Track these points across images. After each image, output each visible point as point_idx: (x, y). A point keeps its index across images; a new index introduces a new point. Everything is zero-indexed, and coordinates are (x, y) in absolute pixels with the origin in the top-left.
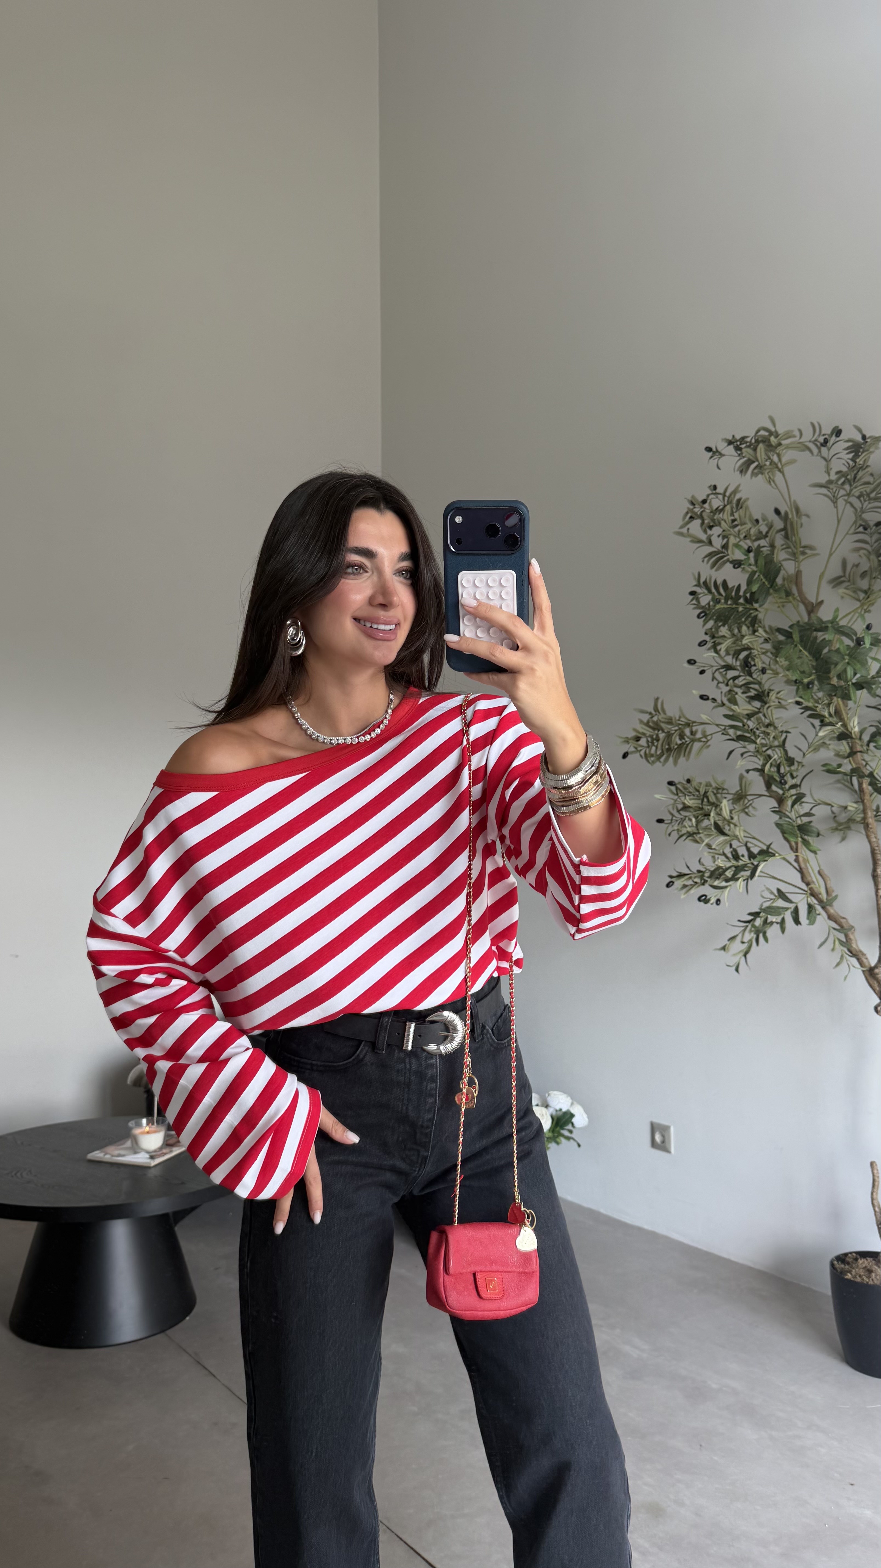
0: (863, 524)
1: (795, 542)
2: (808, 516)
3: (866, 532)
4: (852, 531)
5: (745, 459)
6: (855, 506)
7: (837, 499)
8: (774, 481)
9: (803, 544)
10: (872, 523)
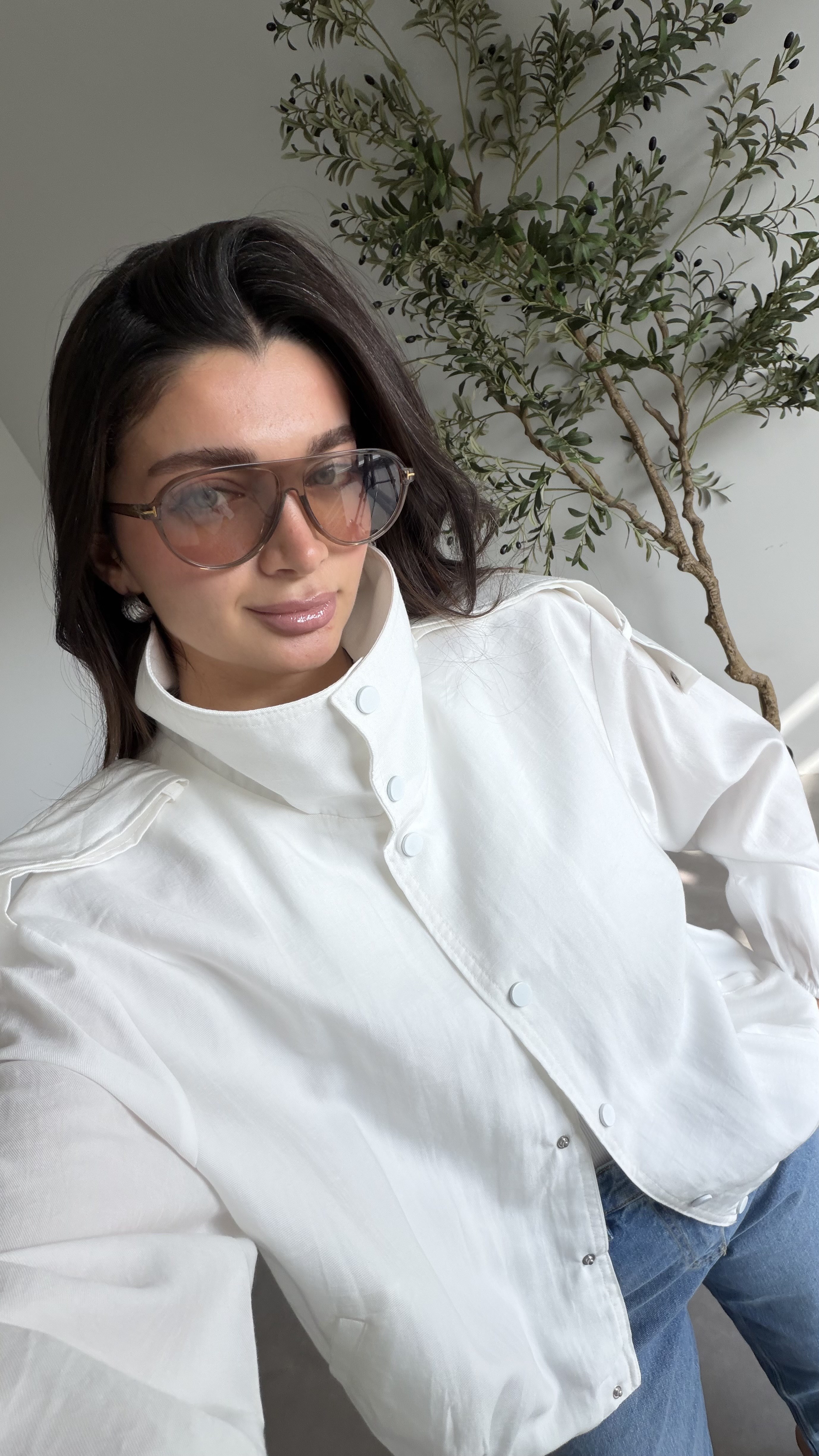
1: (407, 109)
5: (316, 22)
8: (366, 39)
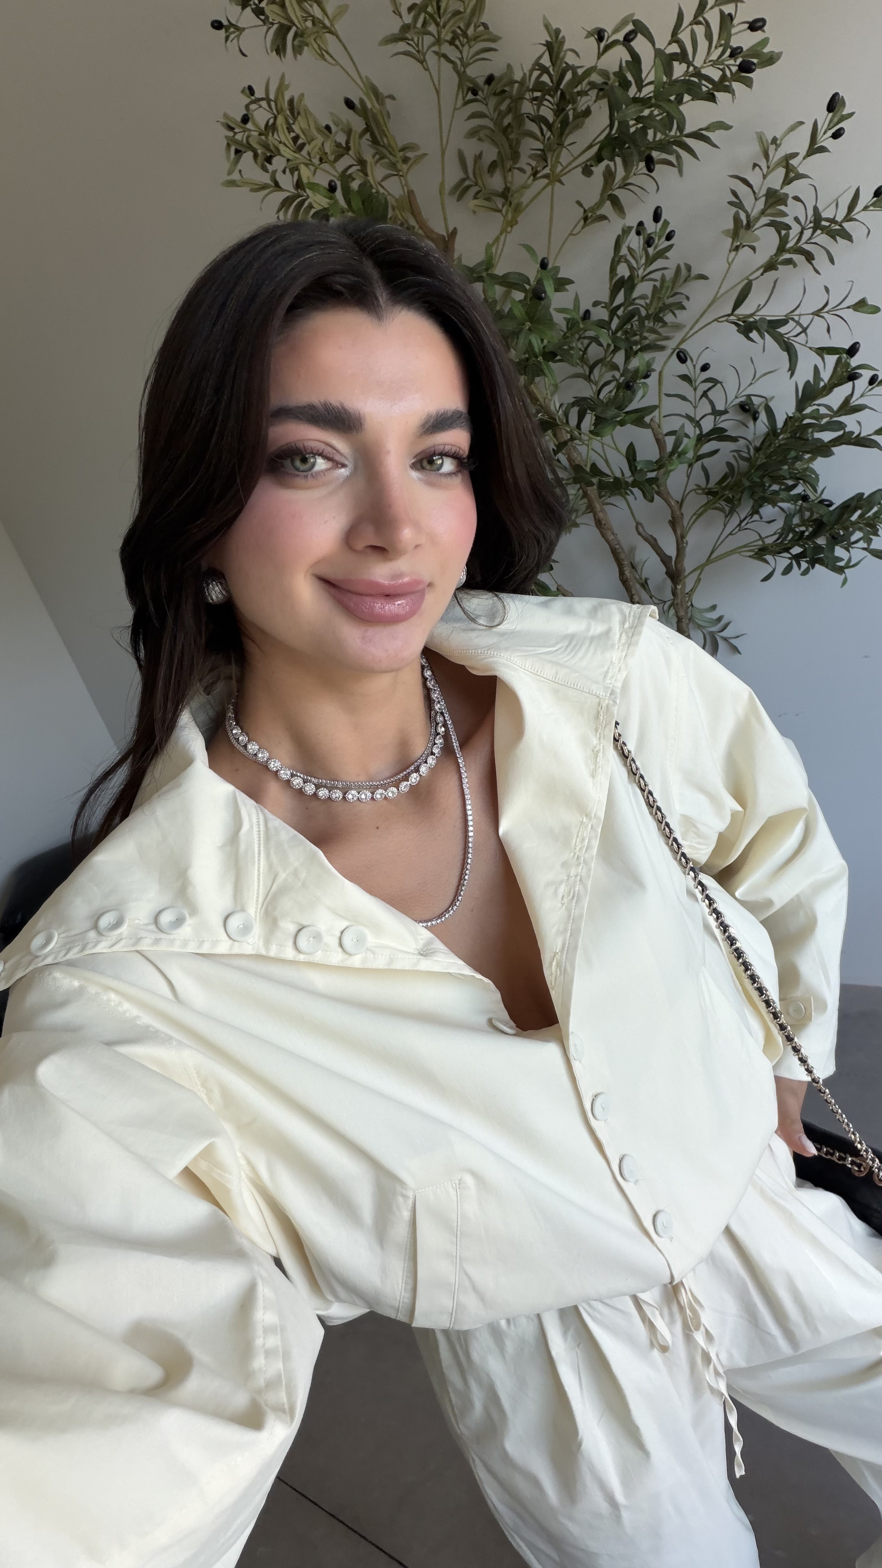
0: (471, 85)
1: (390, 145)
2: (392, 97)
3: (478, 97)
4: (460, 102)
6: (452, 59)
7: (424, 55)
8: (327, 53)
9: (400, 145)
10: (481, 81)
